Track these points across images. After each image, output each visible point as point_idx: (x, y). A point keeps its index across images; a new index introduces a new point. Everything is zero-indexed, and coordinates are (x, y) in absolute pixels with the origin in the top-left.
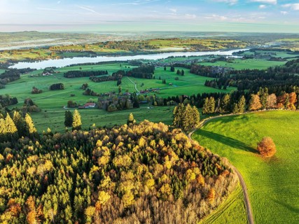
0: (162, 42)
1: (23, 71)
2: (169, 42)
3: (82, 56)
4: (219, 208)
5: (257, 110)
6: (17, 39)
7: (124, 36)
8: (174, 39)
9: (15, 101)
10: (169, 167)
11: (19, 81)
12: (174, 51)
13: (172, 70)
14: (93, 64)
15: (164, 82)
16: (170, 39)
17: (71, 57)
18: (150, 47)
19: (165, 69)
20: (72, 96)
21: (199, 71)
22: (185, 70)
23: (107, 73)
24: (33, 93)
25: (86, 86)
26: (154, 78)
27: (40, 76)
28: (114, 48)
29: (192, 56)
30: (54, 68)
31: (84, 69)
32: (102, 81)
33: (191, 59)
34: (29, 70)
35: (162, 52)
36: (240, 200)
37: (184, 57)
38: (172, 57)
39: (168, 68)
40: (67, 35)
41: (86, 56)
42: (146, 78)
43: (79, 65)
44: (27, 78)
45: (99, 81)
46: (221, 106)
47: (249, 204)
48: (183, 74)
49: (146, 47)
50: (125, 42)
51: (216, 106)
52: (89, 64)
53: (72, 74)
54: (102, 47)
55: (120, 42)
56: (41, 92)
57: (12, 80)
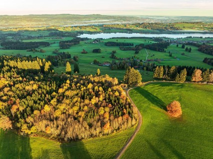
0: (186, 25)
1: (83, 39)
2: (192, 25)
3: (123, 33)
4: (108, 136)
5: (198, 82)
6: (87, 19)
7: (158, 19)
8: (197, 23)
9: (69, 56)
10: (93, 103)
11: (79, 45)
12: (194, 33)
13: (183, 47)
14: (127, 38)
15: (171, 56)
16: (194, 23)
17: (115, 33)
18: (174, 28)
19: (177, 46)
20: (103, 57)
21: (206, 50)
22: (193, 48)
23: (133, 45)
24: (82, 53)
25: (114, 52)
26: (165, 52)
27: (91, 43)
28: (146, 28)
29: (209, 38)
30: (102, 39)
31: (120, 41)
32: (127, 50)
33: (206, 40)
34: (87, 39)
35: (184, 33)
36: (127, 137)
37: (201, 37)
38: (190, 37)
39: (180, 46)
40: (118, 18)
41: (125, 32)
42: (159, 51)
43: (118, 38)
44: (83, 44)
45: (125, 50)
46: (168, 74)
47: (131, 141)
48: (190, 51)
49: (171, 28)
50: (156, 24)
51: (164, 74)
52: (124, 38)
53: (110, 43)
54: (138, 26)
55: (152, 24)
56: (86, 53)
57: (75, 44)
